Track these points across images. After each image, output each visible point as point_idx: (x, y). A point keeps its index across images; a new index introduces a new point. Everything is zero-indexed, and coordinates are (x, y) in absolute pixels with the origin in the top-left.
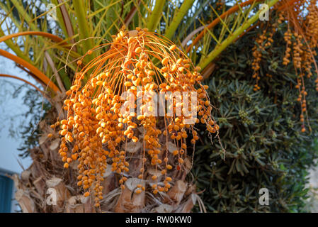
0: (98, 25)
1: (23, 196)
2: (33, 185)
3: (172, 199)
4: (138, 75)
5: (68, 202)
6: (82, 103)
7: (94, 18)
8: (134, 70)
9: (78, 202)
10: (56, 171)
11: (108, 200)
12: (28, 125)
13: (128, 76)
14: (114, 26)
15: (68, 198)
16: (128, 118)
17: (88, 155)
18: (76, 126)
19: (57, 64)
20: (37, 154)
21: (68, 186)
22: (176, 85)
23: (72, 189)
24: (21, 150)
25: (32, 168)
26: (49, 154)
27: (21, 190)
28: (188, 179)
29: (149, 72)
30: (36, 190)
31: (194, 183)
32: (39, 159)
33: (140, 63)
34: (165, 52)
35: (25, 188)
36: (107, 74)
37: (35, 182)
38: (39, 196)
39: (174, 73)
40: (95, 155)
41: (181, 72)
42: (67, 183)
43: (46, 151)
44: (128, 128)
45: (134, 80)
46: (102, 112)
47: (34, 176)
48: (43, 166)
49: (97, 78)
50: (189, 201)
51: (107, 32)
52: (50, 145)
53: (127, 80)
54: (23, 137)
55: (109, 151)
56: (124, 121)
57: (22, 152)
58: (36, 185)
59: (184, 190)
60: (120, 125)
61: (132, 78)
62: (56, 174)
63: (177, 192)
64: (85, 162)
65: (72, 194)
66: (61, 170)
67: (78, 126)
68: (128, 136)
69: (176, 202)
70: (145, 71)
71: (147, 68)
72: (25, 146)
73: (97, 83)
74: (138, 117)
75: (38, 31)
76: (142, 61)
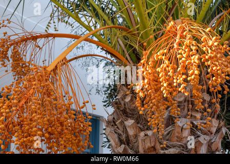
0: (152, 18)
1: (110, 132)
2: (116, 125)
3: (209, 131)
4: (186, 50)
5: (139, 136)
6: (150, 71)
7: (148, 13)
8: (184, 47)
9: (146, 135)
10: (130, 116)
11: (166, 133)
12: (107, 86)
13: (180, 51)
14: (162, 18)
15: (140, 133)
16: (181, 79)
17: (154, 105)
18: (147, 87)
19: (126, 46)
20: (117, 105)
21: (139, 125)
22: (212, 55)
23: (142, 127)
24: (104, 102)
25: (114, 114)
26: (125, 105)
27: (108, 128)
28: (219, 117)
29: (194, 48)
30: (118, 128)
31: (223, 120)
32: (118, 108)
33: (187, 42)
34: (203, 33)
35: (110, 127)
36: (165, 51)
37: (117, 123)
38: (120, 132)
39: (211, 47)
40: (159, 105)
41: (216, 46)
42: (138, 123)
43: (122, 103)
44: (182, 86)
45: (184, 54)
46: (164, 77)
47: (116, 119)
48: (121, 113)
49: (159, 53)
50: (220, 133)
51: (157, 22)
52: (125, 98)
53: (179, 54)
54: (105, 94)
55: (168, 102)
56: (178, 81)
57: (105, 104)
58: (118, 125)
59: (217, 125)
60: (175, 84)
61: (183, 52)
62: (130, 117)
63: (212, 127)
64: (153, 110)
65: (142, 130)
66: (133, 114)
67: (148, 87)
68: (182, 91)
69: (212, 133)
70: (191, 47)
71: (193, 45)
72: (107, 99)
73: (159, 57)
74: (189, 79)
75: (112, 25)
76: (188, 41)
